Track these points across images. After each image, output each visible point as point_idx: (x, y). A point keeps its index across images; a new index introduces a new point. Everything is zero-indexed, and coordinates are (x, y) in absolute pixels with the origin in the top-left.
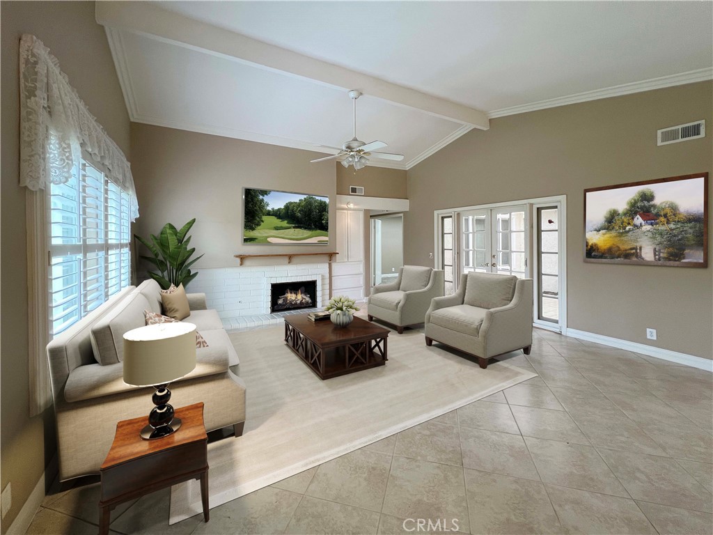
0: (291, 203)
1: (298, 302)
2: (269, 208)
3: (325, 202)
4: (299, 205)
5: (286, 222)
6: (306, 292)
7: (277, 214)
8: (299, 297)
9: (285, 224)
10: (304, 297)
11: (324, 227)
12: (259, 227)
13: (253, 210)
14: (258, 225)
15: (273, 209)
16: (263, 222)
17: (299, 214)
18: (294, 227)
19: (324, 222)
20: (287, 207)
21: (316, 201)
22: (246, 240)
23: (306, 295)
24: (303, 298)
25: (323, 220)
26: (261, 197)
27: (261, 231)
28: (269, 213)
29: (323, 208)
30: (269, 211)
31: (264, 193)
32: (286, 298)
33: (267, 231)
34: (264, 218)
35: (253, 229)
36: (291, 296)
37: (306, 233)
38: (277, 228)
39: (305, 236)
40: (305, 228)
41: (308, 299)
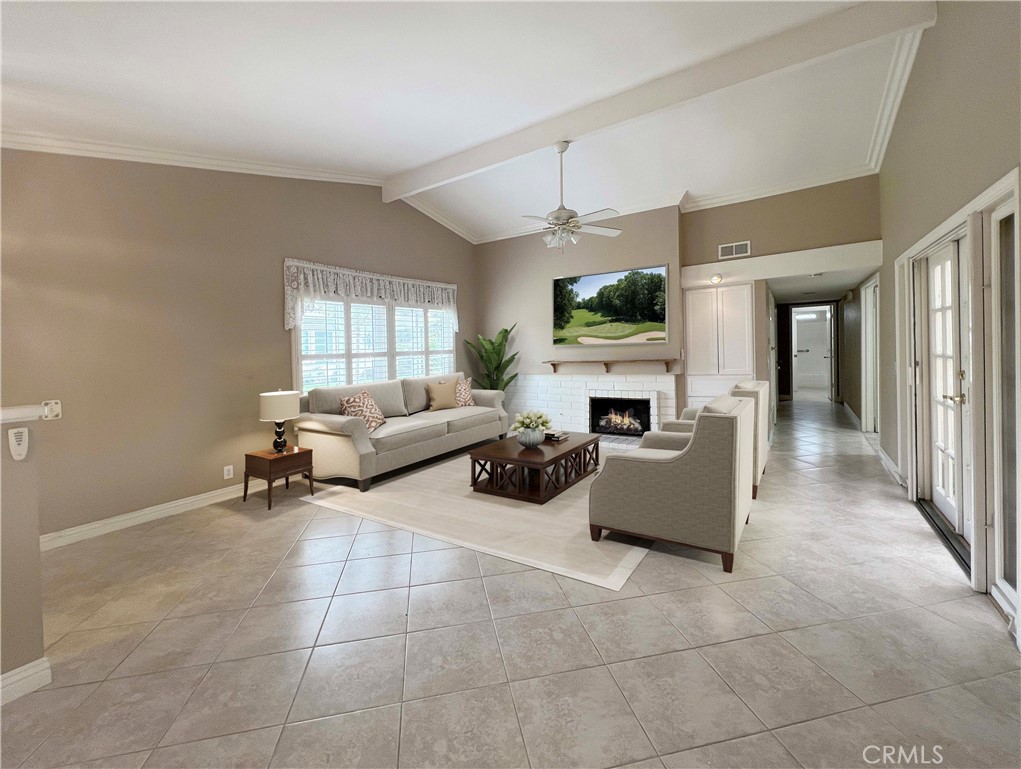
0: (605, 288)
1: (625, 427)
2: (579, 300)
3: (659, 276)
4: (616, 288)
5: (600, 314)
6: (635, 416)
7: (589, 306)
8: (626, 421)
9: (598, 317)
10: (633, 422)
11: (658, 317)
12: (568, 325)
13: (563, 304)
14: (568, 322)
15: (583, 299)
16: (572, 317)
17: (618, 302)
18: (611, 321)
19: (657, 308)
20: (601, 294)
21: (644, 277)
22: (556, 342)
23: (635, 419)
24: (631, 423)
25: (656, 304)
26: (570, 287)
27: (571, 330)
28: (579, 306)
29: (656, 285)
30: (579, 303)
31: (573, 280)
32: (610, 420)
33: (577, 329)
34: (574, 313)
35: (562, 328)
36: (616, 419)
37: (628, 327)
38: (589, 325)
39: (626, 332)
40: (627, 321)
41: (637, 425)
